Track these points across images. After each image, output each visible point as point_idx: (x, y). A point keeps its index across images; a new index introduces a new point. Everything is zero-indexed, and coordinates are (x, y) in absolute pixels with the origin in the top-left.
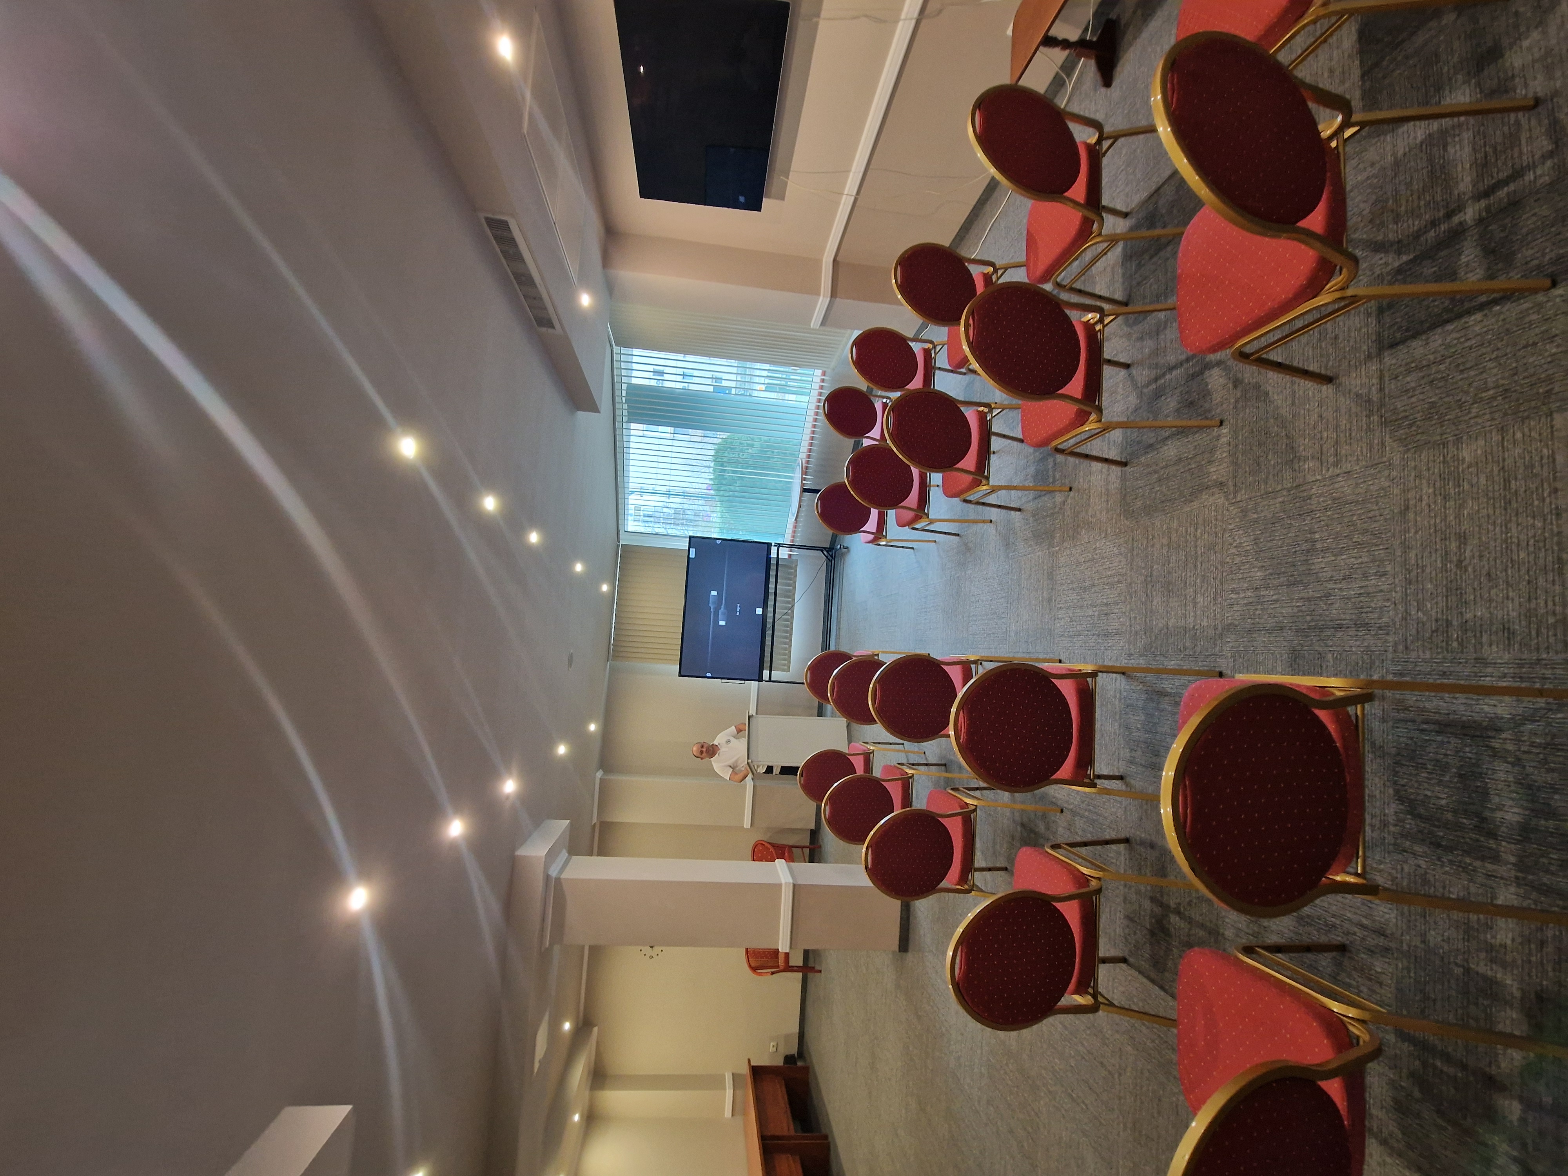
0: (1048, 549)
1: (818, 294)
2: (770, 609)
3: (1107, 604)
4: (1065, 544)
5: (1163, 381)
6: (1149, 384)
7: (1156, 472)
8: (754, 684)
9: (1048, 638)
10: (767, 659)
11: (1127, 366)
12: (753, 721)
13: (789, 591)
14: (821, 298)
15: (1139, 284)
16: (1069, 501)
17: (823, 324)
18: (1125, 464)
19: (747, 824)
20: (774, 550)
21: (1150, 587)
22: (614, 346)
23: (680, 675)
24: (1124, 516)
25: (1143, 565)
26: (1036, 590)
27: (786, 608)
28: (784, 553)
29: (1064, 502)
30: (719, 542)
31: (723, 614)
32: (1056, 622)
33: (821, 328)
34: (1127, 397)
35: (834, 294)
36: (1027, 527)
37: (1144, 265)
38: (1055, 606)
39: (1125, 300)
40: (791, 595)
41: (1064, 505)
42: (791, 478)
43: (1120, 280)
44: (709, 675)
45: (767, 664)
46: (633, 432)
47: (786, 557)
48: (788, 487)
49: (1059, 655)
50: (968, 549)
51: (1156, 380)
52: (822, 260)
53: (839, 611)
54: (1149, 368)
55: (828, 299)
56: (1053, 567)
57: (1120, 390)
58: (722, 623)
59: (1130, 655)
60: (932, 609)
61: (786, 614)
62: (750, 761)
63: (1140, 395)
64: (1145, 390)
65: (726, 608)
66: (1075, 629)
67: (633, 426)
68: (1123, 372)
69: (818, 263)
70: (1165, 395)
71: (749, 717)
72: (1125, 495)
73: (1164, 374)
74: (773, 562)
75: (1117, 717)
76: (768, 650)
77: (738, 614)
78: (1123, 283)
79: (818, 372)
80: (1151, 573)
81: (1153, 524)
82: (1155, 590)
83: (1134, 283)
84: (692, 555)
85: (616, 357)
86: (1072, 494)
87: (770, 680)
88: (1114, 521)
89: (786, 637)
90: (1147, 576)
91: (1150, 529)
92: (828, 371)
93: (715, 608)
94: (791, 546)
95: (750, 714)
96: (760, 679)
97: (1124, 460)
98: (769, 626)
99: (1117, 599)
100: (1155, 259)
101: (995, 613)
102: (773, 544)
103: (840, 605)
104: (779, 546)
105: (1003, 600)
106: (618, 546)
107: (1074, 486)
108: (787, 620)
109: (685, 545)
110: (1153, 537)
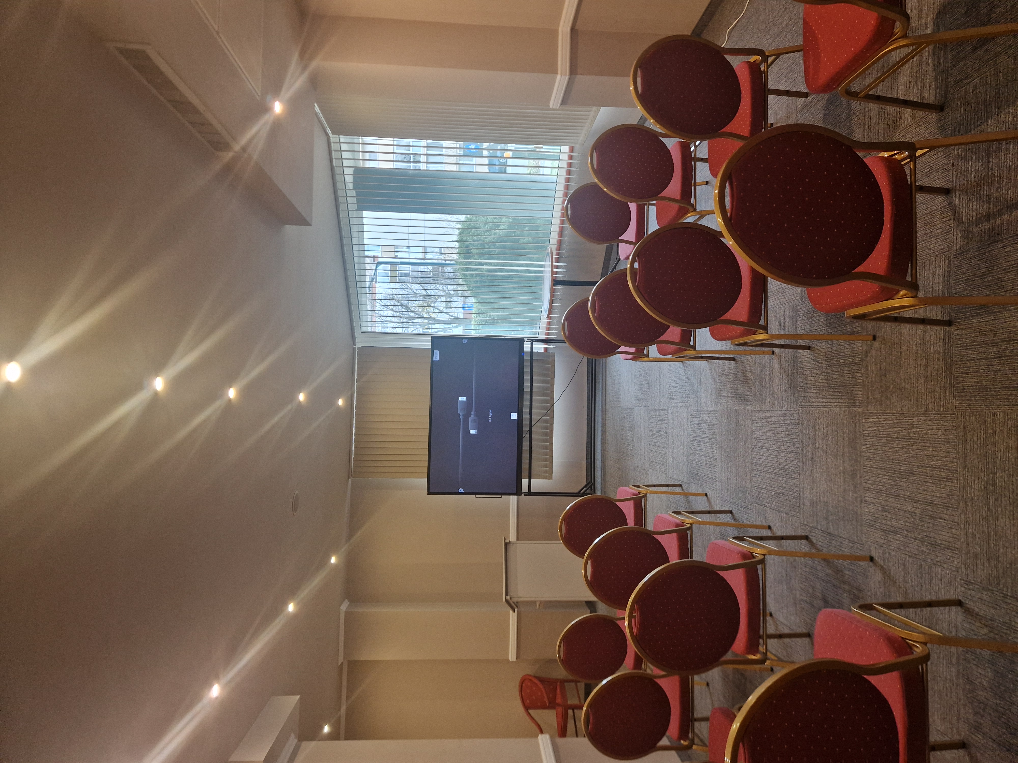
0: (849, 407)
1: (556, 73)
2: (526, 410)
3: (931, 503)
4: (871, 408)
5: (998, 221)
6: (978, 221)
7: (994, 344)
8: (513, 499)
9: (854, 522)
10: (525, 466)
11: (946, 192)
12: (511, 548)
13: (547, 389)
14: (559, 77)
15: (957, 82)
16: (873, 352)
17: (564, 102)
18: (949, 323)
19: (512, 656)
20: (527, 347)
21: (992, 499)
22: (331, 135)
23: (429, 493)
24: (951, 393)
25: (981, 466)
26: (836, 456)
27: (545, 408)
28: (539, 348)
29: (866, 354)
30: (465, 341)
31: (474, 421)
32: (863, 505)
33: (564, 107)
34: (948, 232)
35: (573, 71)
36: (820, 371)
37: (964, 58)
38: (861, 484)
39: (938, 103)
40: (549, 393)
41: (867, 356)
42: (542, 266)
43: (932, 74)
44: (461, 490)
45: (525, 472)
46: (365, 221)
47: (542, 351)
48: (538, 279)
49: (870, 551)
50: (747, 380)
51: (988, 217)
52: (557, 31)
53: (604, 411)
54: (977, 199)
55: (567, 77)
56: (855, 432)
57: (937, 221)
58: (473, 432)
59: (968, 583)
60: (707, 440)
61: (545, 414)
62: (508, 598)
63: (967, 235)
64: (974, 229)
65: (476, 415)
66: (889, 523)
67: (365, 214)
68: (940, 199)
69: (553, 34)
70: (1001, 241)
71: (506, 544)
72: (950, 366)
73: (999, 214)
74: (527, 357)
75: (954, 661)
76: (525, 455)
77: (490, 421)
78: (936, 79)
79: (566, 149)
80: (993, 480)
81: (994, 414)
82: (1000, 506)
83: (951, 80)
84: (436, 358)
85: (334, 146)
86: (876, 344)
87: (530, 493)
88: (937, 395)
89: (546, 441)
90: (987, 483)
91: (989, 420)
92: (577, 146)
93: (464, 416)
94: (546, 341)
95: (507, 541)
96: (518, 492)
97: (946, 318)
98: (526, 429)
99: (945, 501)
100: (980, 52)
101: (785, 470)
102: (526, 339)
103: (604, 404)
104: (532, 341)
105: (792, 455)
106: (354, 349)
107: (878, 335)
108: (546, 421)
109: (429, 345)
110: (995, 432)
